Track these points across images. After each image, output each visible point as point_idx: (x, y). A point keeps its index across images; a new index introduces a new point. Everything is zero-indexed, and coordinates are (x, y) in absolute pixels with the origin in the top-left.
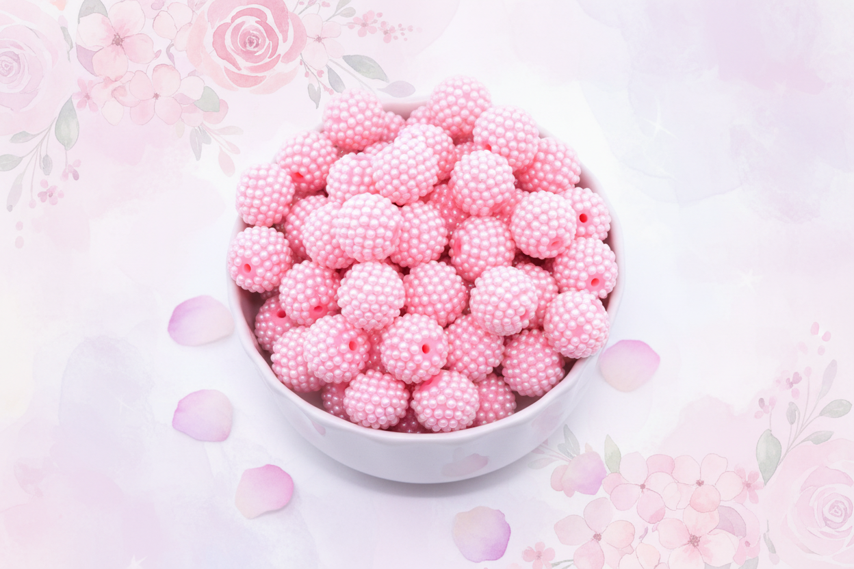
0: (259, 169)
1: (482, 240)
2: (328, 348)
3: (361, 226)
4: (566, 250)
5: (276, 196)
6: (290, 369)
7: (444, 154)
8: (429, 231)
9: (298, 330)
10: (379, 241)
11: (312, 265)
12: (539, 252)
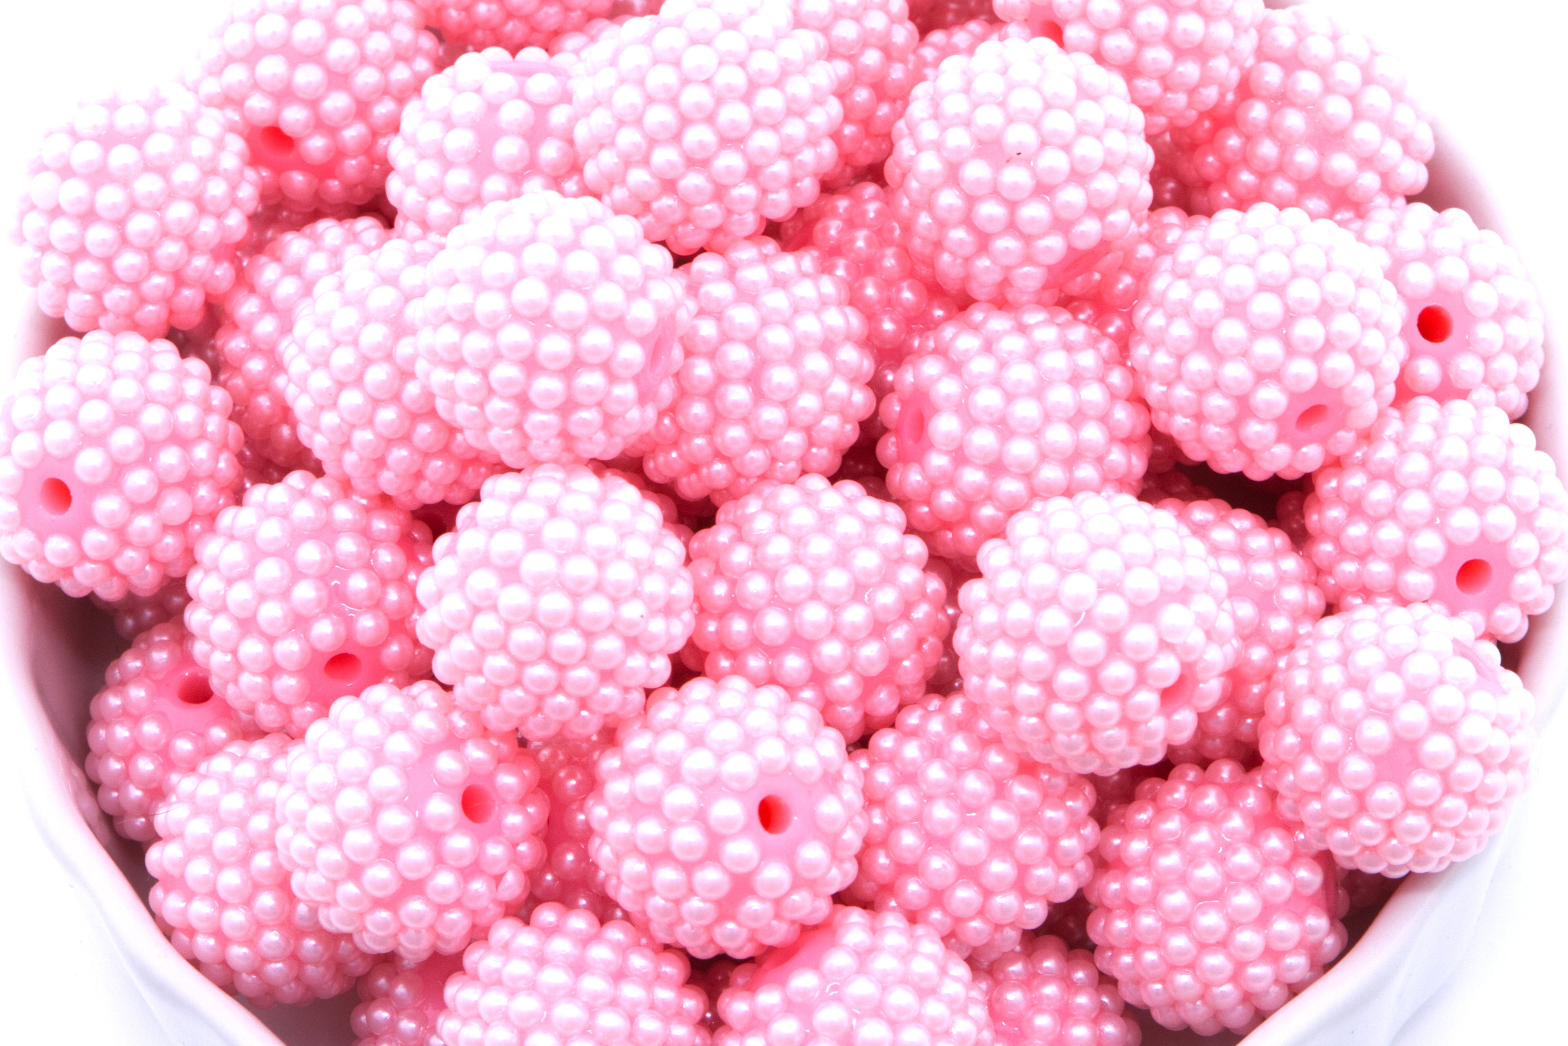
0: (113, 105)
1: (1010, 397)
2: (377, 807)
3: (515, 315)
4: (1357, 445)
5: (180, 211)
6: (222, 905)
7: (872, 58)
8: (794, 359)
9: (259, 750)
10: (591, 379)
11: (320, 489)
12: (1240, 445)
